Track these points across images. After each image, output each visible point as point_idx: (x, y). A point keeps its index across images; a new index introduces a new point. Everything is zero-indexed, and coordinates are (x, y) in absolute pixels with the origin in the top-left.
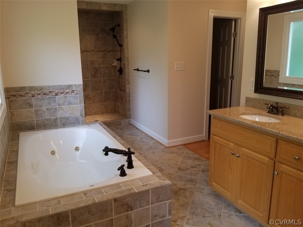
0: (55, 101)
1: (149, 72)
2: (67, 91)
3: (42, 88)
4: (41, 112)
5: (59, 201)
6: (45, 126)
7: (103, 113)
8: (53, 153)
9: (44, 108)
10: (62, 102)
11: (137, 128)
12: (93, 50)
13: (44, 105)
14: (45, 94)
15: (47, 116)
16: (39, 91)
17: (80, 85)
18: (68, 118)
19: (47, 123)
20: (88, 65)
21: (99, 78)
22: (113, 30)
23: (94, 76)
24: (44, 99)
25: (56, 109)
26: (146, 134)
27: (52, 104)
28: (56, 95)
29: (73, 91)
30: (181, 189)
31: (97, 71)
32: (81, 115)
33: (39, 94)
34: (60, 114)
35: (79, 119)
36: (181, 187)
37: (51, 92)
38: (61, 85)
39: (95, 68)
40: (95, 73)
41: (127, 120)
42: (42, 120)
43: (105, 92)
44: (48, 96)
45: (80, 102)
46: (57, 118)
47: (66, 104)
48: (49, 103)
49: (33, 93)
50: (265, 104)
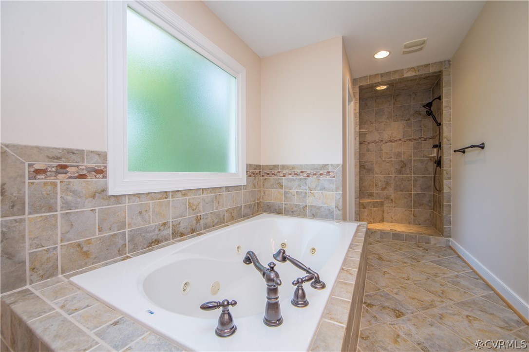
0: (306, 183)
1: (483, 148)
2: (321, 172)
3: (293, 168)
4: (290, 194)
6: (292, 212)
9: (293, 191)
10: (313, 186)
11: (459, 256)
13: (293, 186)
14: (296, 174)
15: (295, 201)
16: (291, 170)
17: (338, 165)
18: (319, 208)
19: (295, 209)
21: (407, 174)
22: (429, 105)
23: (400, 172)
24: (294, 180)
25: (306, 193)
27: (302, 187)
28: (308, 176)
29: (329, 172)
31: (404, 165)
32: (337, 207)
33: (290, 174)
34: (310, 201)
35: (333, 212)
37: (302, 172)
38: (314, 165)
39: (402, 161)
41: (443, 240)
42: (290, 204)
44: (299, 177)
45: (337, 189)
46: (306, 206)
47: (319, 188)
48: (299, 186)
49: (285, 172)
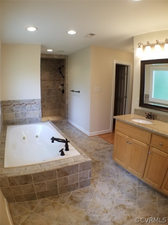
0: (25, 108)
1: (79, 92)
2: (32, 103)
3: (19, 101)
4: (18, 115)
5: (26, 168)
6: (20, 122)
7: (52, 116)
8: (24, 138)
9: (19, 113)
10: (29, 109)
11: (72, 125)
12: (48, 80)
13: (19, 111)
14: (20, 104)
15: (21, 117)
16: (17, 102)
17: (39, 99)
18: (32, 119)
19: (21, 121)
20: (45, 88)
21: (51, 95)
22: (60, 68)
23: (48, 94)
24: (19, 107)
25: (26, 113)
26: (77, 129)
27: (24, 110)
28: (26, 105)
29: (35, 103)
30: (96, 162)
31: (49, 91)
32: (39, 117)
33: (17, 105)
34: (28, 116)
35: (38, 119)
36: (97, 160)
37: (23, 103)
38: (29, 100)
39: (49, 90)
40: (49, 92)
41: (66, 120)
42: (18, 119)
43: (54, 104)
44: (22, 106)
45: (39, 110)
46: (26, 119)
47: (31, 110)
48: (22, 110)
49: (14, 104)
50: (145, 113)
